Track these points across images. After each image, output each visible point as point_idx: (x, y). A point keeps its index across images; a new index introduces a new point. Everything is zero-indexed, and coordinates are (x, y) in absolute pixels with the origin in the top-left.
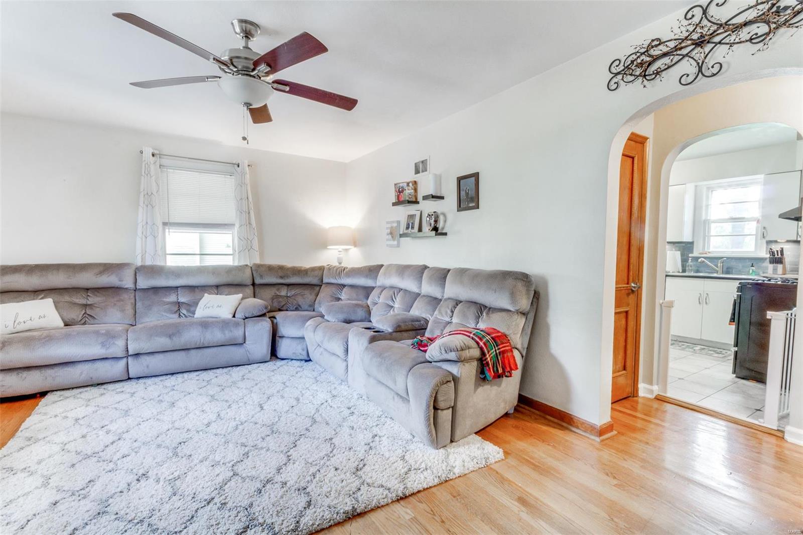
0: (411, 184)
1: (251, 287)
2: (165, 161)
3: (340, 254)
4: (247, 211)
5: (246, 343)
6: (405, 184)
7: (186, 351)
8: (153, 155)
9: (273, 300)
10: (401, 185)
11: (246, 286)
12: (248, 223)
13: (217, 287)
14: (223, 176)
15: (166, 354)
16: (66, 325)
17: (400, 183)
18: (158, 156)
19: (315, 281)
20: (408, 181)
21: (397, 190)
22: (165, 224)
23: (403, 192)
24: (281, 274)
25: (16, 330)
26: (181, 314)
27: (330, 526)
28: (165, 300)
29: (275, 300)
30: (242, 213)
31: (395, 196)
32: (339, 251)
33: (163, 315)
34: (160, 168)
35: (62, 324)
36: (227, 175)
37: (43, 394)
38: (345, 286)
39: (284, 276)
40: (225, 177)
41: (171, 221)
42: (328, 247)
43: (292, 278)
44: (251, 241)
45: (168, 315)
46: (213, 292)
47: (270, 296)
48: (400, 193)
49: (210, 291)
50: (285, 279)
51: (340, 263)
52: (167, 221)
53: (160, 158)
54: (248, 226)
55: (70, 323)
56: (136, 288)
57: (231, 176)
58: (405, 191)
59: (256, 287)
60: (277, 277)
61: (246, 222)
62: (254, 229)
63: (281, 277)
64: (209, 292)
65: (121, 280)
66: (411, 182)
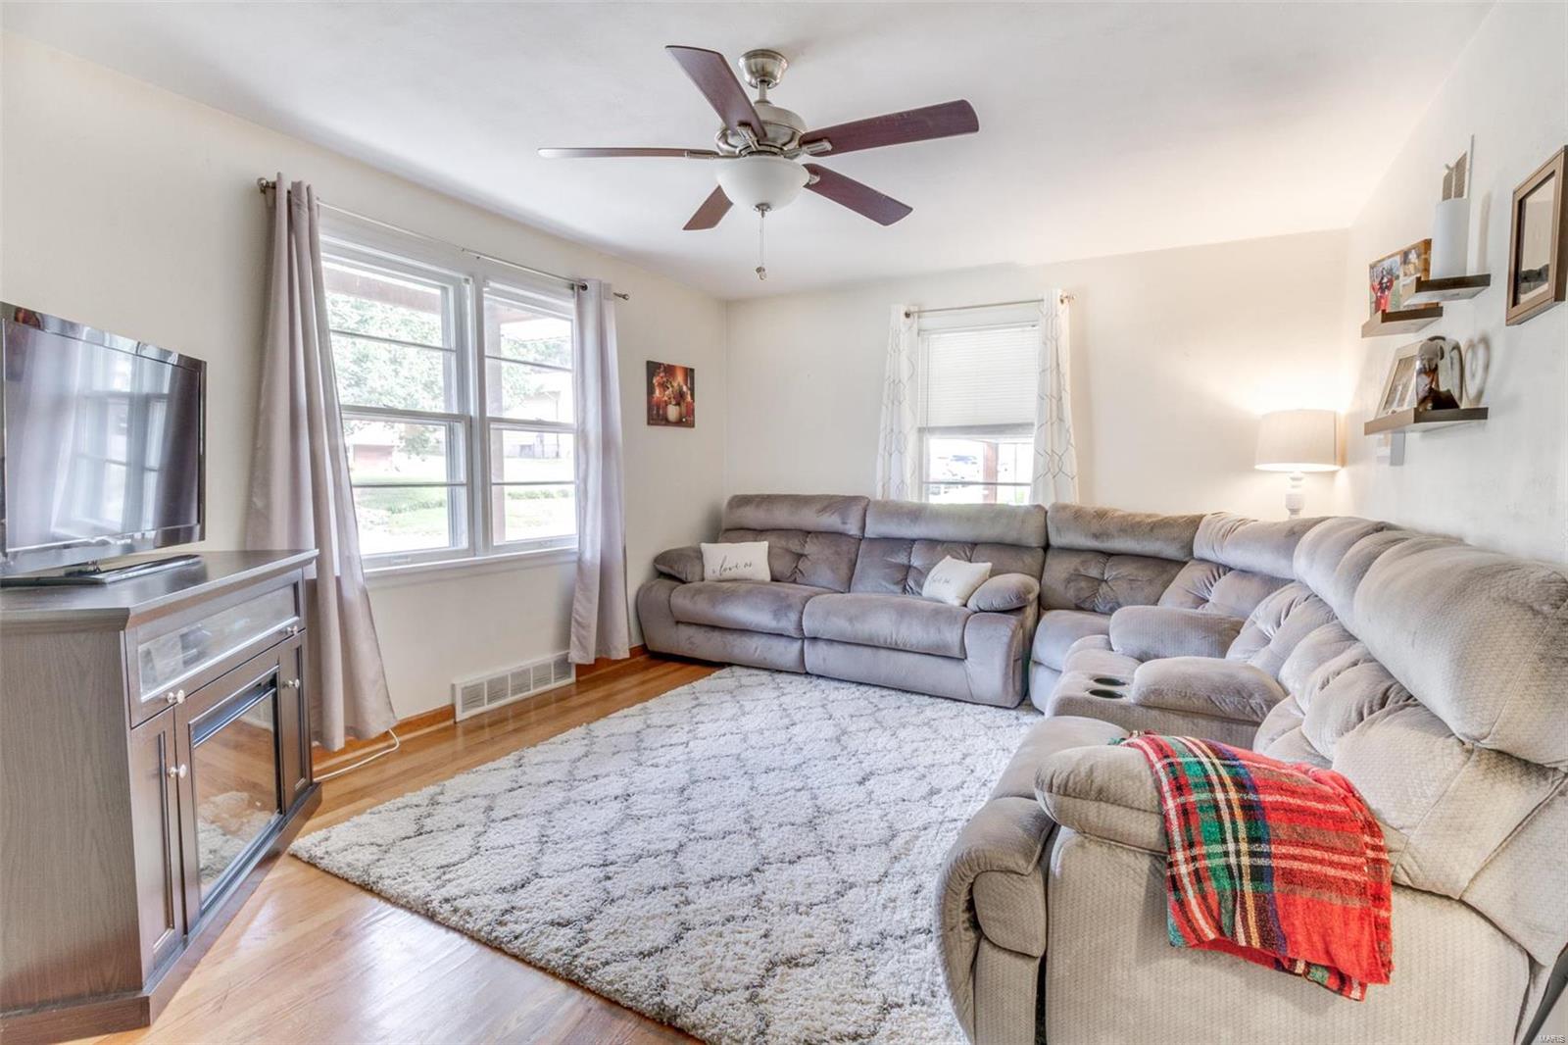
0: (1413, 257)
1: (1041, 552)
2: (928, 321)
3: (1293, 487)
4: (1055, 395)
5: (969, 658)
6: (1398, 259)
7: (875, 650)
8: (907, 315)
9: (1069, 583)
10: (1386, 264)
11: (1028, 548)
12: (1054, 418)
13: (974, 545)
14: (1020, 329)
15: (848, 647)
16: (774, 579)
17: (1383, 260)
18: (916, 315)
19: (1171, 551)
20: (1405, 246)
21: (1376, 283)
22: (922, 431)
23: (1392, 285)
24: (1095, 527)
25: (721, 578)
26: (908, 587)
27: (629, 1009)
28: (889, 559)
29: (1072, 584)
30: (1043, 399)
31: (1371, 303)
32: (1293, 479)
33: (881, 585)
34: (918, 334)
35: (768, 578)
36: (1026, 326)
37: (721, 665)
38: (1231, 569)
39: (1101, 534)
40: (1023, 331)
41: (932, 424)
42: (1257, 467)
43: (1116, 541)
44: (1060, 458)
45: (887, 585)
46: (963, 554)
47: (1064, 575)
48: (1383, 291)
49: (959, 551)
50: (1103, 541)
51: (1294, 511)
52: (925, 426)
53: (919, 317)
54: (1055, 426)
55: (779, 578)
56: (863, 536)
57: (1034, 326)
58: (1395, 283)
59: (1050, 553)
60: (1086, 536)
61: (1051, 417)
62: (1068, 431)
63: (1096, 536)
64: (954, 553)
65: (844, 523)
66: (1414, 247)
